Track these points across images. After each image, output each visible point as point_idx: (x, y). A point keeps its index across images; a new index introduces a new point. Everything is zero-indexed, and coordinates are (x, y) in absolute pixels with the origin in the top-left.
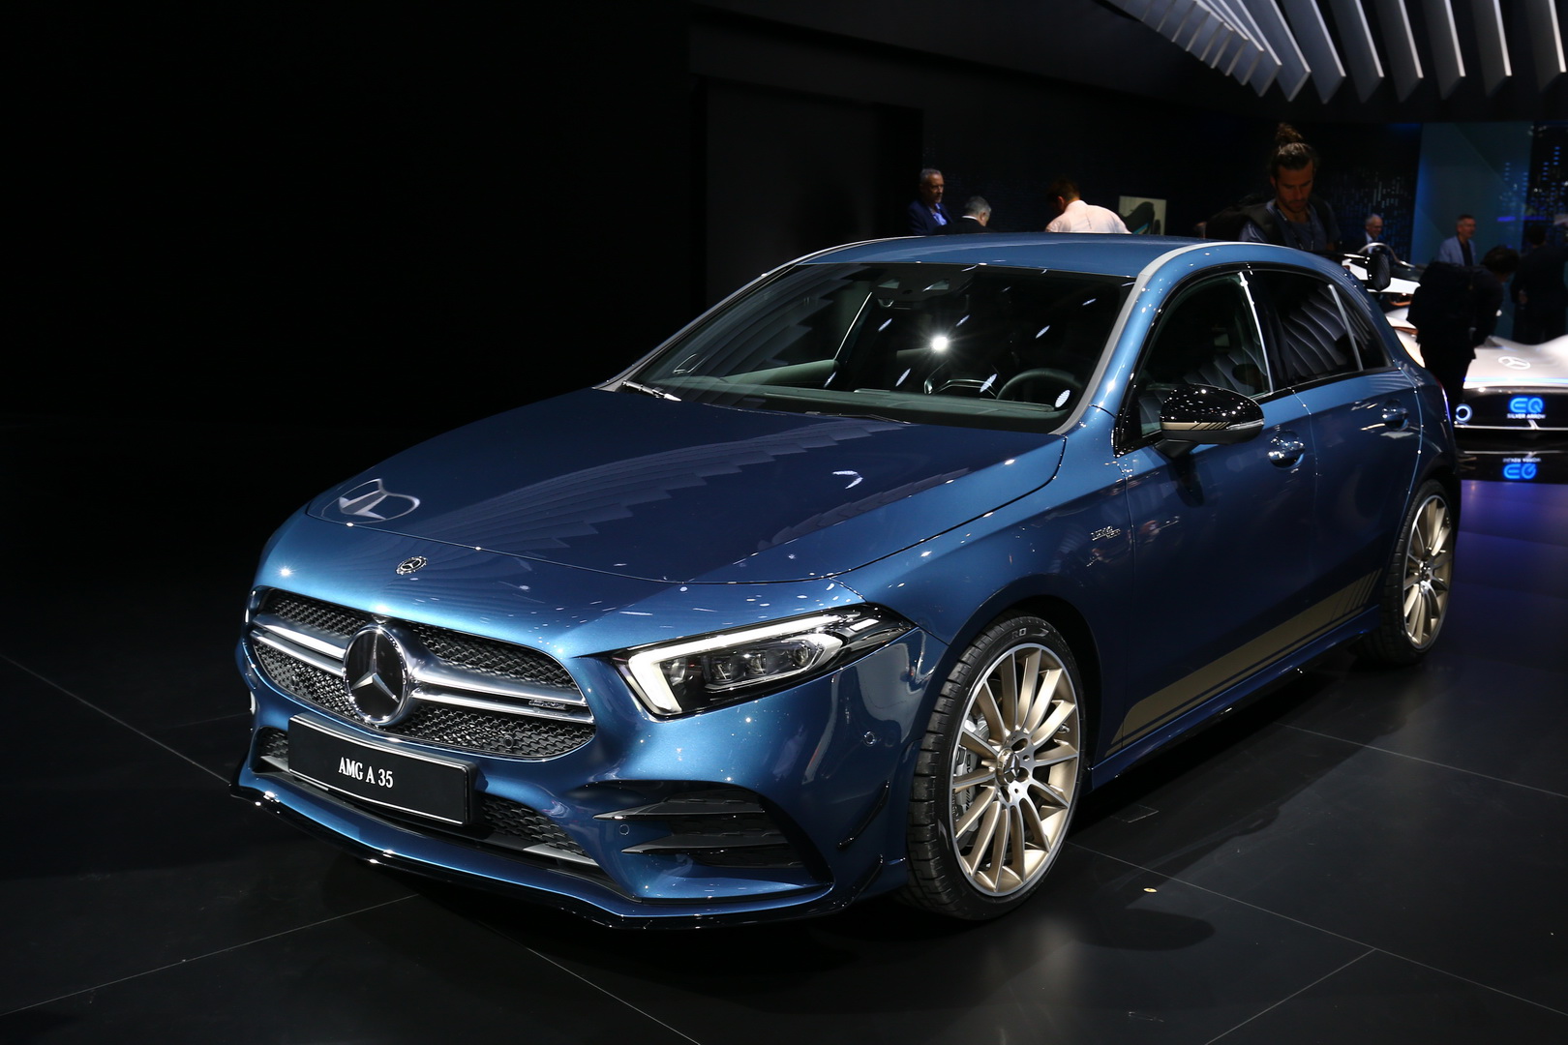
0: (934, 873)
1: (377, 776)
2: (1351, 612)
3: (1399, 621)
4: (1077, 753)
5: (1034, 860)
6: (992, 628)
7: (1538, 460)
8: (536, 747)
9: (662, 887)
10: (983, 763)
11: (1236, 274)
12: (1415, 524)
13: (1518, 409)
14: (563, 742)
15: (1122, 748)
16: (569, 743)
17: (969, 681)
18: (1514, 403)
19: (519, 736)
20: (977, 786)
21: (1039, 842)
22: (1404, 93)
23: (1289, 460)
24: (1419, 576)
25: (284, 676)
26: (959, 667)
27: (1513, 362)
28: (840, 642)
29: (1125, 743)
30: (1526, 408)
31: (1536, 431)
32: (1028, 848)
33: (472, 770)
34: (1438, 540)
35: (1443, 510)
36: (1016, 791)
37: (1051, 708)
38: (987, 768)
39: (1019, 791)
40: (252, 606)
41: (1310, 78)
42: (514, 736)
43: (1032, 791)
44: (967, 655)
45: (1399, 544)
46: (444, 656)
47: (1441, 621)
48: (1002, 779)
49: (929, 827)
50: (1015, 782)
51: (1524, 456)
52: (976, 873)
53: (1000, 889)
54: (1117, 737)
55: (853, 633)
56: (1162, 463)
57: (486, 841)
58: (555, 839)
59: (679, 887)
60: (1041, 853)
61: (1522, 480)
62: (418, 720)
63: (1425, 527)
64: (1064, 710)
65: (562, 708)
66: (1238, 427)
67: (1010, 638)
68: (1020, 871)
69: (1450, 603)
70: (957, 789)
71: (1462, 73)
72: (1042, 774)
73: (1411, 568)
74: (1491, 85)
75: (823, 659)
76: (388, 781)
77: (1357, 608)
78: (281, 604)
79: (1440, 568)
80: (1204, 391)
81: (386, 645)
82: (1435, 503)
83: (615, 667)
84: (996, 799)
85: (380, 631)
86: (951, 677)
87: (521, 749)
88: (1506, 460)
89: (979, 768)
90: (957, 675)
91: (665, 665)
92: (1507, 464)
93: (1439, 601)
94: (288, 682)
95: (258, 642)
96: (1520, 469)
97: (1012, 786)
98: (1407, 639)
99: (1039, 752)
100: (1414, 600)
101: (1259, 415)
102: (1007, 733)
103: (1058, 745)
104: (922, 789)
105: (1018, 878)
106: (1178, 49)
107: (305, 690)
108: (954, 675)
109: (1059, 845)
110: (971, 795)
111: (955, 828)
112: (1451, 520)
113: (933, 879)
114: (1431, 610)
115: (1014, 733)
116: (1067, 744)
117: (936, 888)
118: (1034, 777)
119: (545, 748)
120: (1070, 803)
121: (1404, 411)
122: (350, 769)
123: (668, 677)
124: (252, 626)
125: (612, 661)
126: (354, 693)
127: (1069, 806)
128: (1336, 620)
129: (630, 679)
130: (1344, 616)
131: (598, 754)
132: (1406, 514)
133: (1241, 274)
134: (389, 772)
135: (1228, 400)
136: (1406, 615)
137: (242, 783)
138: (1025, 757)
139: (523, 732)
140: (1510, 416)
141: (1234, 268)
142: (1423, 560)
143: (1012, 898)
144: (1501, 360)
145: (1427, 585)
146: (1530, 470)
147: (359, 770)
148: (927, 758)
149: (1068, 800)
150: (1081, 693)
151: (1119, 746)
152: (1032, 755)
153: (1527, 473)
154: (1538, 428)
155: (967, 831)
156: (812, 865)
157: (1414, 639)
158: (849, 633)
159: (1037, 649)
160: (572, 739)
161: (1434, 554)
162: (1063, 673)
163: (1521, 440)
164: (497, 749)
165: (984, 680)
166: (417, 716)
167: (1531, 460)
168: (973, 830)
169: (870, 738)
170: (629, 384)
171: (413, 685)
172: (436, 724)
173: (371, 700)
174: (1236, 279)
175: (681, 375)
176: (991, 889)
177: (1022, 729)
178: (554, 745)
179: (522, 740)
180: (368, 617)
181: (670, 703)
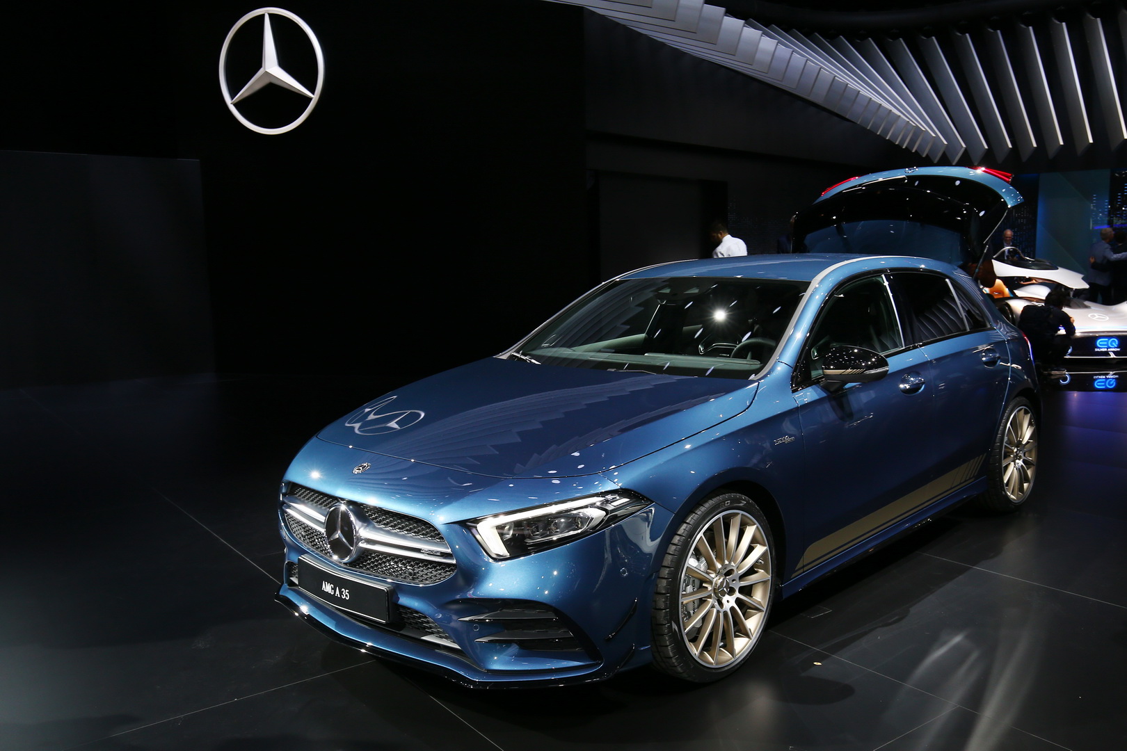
0: (671, 654)
1: (341, 593)
2: (965, 481)
3: (999, 486)
4: (769, 577)
5: (741, 645)
6: (706, 502)
7: (1117, 376)
8: (426, 577)
9: (499, 663)
10: (704, 585)
11: (880, 276)
12: (1009, 425)
13: (1101, 345)
14: (440, 574)
15: (804, 572)
16: (444, 575)
17: (691, 534)
18: (1099, 342)
19: (416, 570)
20: (701, 599)
21: (745, 633)
22: (1025, 156)
23: (915, 388)
24: (1014, 457)
25: (298, 532)
26: (684, 526)
27: (1097, 317)
28: (604, 513)
29: (805, 569)
30: (1107, 345)
31: (1114, 358)
32: (737, 636)
33: (391, 591)
34: (1027, 433)
35: (1029, 415)
36: (728, 601)
37: (750, 549)
38: (707, 588)
39: (729, 602)
40: (284, 491)
41: (966, 150)
42: (414, 570)
43: (738, 601)
44: (690, 519)
45: (998, 438)
46: (377, 522)
47: (1032, 484)
48: (719, 594)
49: (666, 626)
50: (727, 596)
51: (1107, 374)
52: (701, 653)
53: (717, 664)
54: (799, 565)
55: (613, 508)
56: (824, 395)
57: (401, 632)
58: (438, 632)
59: (509, 663)
60: (747, 639)
61: (1106, 390)
62: (364, 560)
63: (1016, 426)
64: (759, 550)
65: (438, 554)
66: (873, 372)
67: (719, 508)
68: (732, 652)
69: (1037, 474)
70: (685, 602)
71: (1062, 143)
72: (747, 591)
73: (1008, 452)
74: (1080, 149)
75: (594, 523)
76: (346, 595)
77: (970, 479)
78: (296, 490)
79: (1030, 451)
80: (856, 351)
81: (345, 516)
82: (1023, 411)
83: (469, 529)
84: (713, 607)
85: (343, 508)
86: (679, 533)
87: (418, 578)
88: (1095, 377)
89: (701, 588)
90: (683, 531)
91: (500, 528)
92: (1096, 379)
93: (1029, 473)
94: (300, 535)
95: (286, 512)
96: (1105, 382)
97: (725, 598)
98: (1007, 497)
99: (742, 577)
100: (1011, 472)
101: (886, 364)
102: (719, 566)
103: (756, 572)
104: (661, 602)
105: (731, 656)
106: (881, 138)
107: (308, 540)
108: (681, 531)
109: (759, 634)
110: (696, 605)
111: (684, 626)
112: (1035, 421)
113: (671, 658)
114: (1023, 477)
115: (724, 566)
116: (763, 571)
117: (674, 663)
118: (739, 592)
119: (431, 578)
120: (765, 608)
121: (997, 355)
122: (327, 588)
123: (501, 535)
124: (283, 503)
125: (468, 525)
126: (330, 543)
127: (765, 610)
128: (954, 488)
129: (478, 537)
130: (961, 484)
131: (461, 581)
132: (1002, 419)
133: (883, 276)
134: (347, 591)
135: (865, 356)
136: (1005, 482)
137: (281, 593)
138: (733, 580)
139: (418, 568)
140: (1096, 350)
141: (879, 272)
142: (1017, 447)
143: (726, 668)
144: (1089, 316)
145: (1020, 462)
146: (1111, 383)
147: (332, 589)
148: (664, 583)
149: (764, 606)
150: (771, 539)
151: (801, 571)
152: (738, 579)
153: (1110, 385)
154: (1115, 357)
155: (693, 627)
156: (590, 651)
157: (1012, 496)
158: (610, 507)
159: (738, 514)
160: (445, 573)
161: (1024, 443)
162: (757, 527)
163: (1104, 364)
164: (405, 578)
165: (701, 534)
166: (364, 557)
167: (1112, 377)
168: (698, 626)
169: (624, 572)
170: (515, 354)
171: (360, 539)
172: (373, 562)
173: (338, 547)
174: (880, 279)
175: (547, 347)
176: (712, 663)
177: (730, 562)
178: (435, 576)
179: (418, 573)
180: (337, 499)
181: (503, 551)
